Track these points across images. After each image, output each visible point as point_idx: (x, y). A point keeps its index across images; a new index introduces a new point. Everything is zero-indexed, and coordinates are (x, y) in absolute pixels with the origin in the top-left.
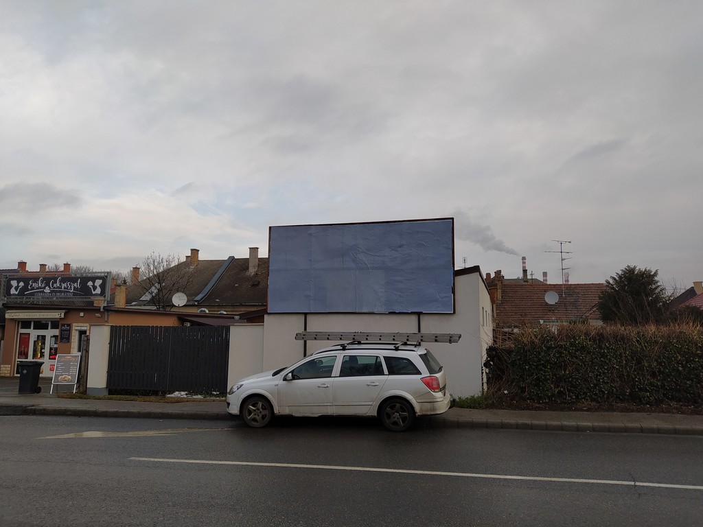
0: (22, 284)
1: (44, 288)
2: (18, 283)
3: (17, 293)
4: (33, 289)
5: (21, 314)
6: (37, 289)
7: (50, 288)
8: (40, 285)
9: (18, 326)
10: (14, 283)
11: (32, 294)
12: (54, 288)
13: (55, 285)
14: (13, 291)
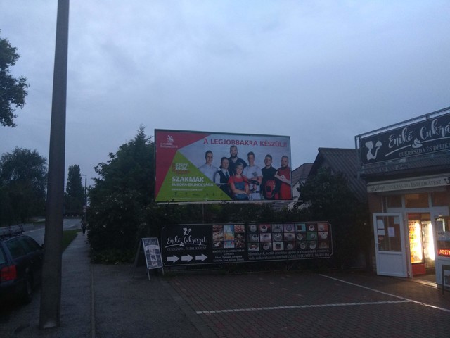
0: (379, 144)
1: (412, 142)
2: (374, 143)
3: (375, 158)
4: (395, 147)
5: (385, 185)
6: (401, 146)
7: (421, 140)
8: (404, 140)
9: (384, 203)
10: (369, 145)
11: (396, 156)
12: (429, 138)
13: (428, 134)
14: (370, 156)
